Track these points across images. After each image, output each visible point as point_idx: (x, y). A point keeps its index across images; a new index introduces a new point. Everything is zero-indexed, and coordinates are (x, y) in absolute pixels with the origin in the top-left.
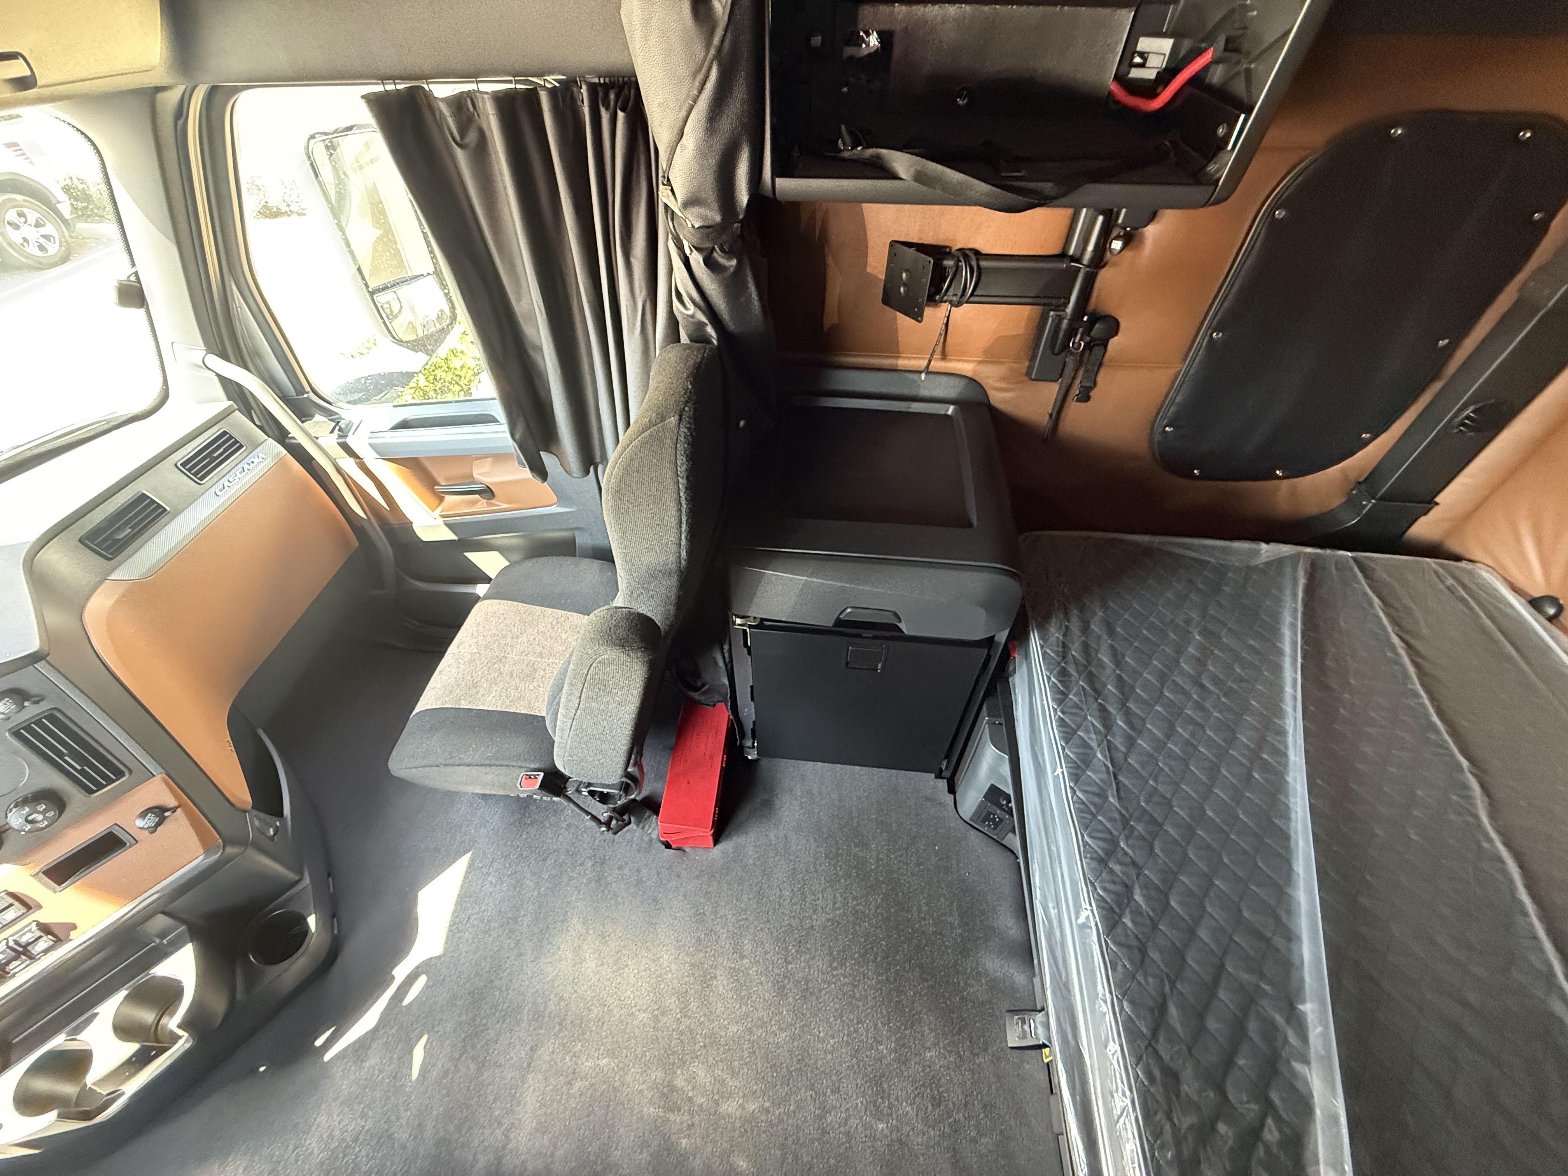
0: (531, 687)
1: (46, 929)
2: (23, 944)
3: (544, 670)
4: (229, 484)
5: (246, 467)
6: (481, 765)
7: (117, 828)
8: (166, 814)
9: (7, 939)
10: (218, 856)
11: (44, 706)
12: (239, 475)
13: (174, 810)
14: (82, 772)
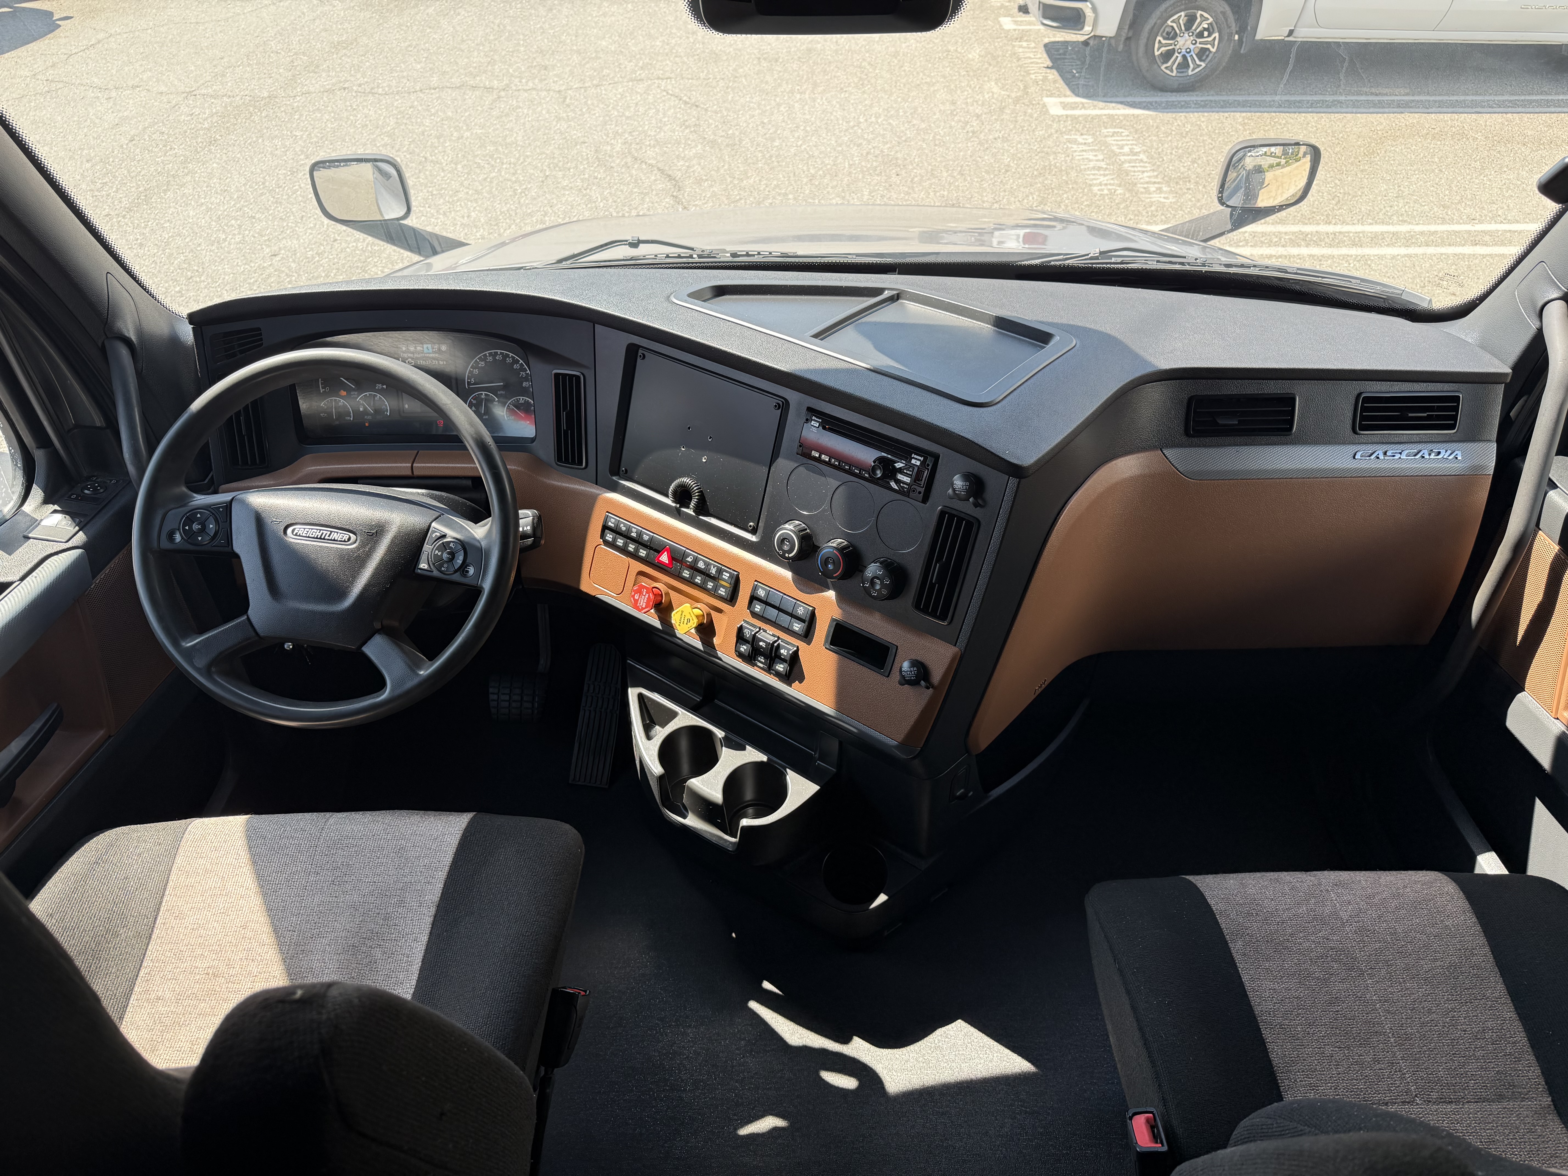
0: (1328, 1050)
1: (794, 659)
2: (778, 654)
3: (1377, 1061)
4: (1381, 457)
5: (1425, 452)
6: (1141, 1029)
7: (894, 651)
8: (922, 683)
9: (779, 638)
10: (905, 757)
11: (977, 513)
12: (1403, 456)
13: (929, 685)
14: (932, 586)
